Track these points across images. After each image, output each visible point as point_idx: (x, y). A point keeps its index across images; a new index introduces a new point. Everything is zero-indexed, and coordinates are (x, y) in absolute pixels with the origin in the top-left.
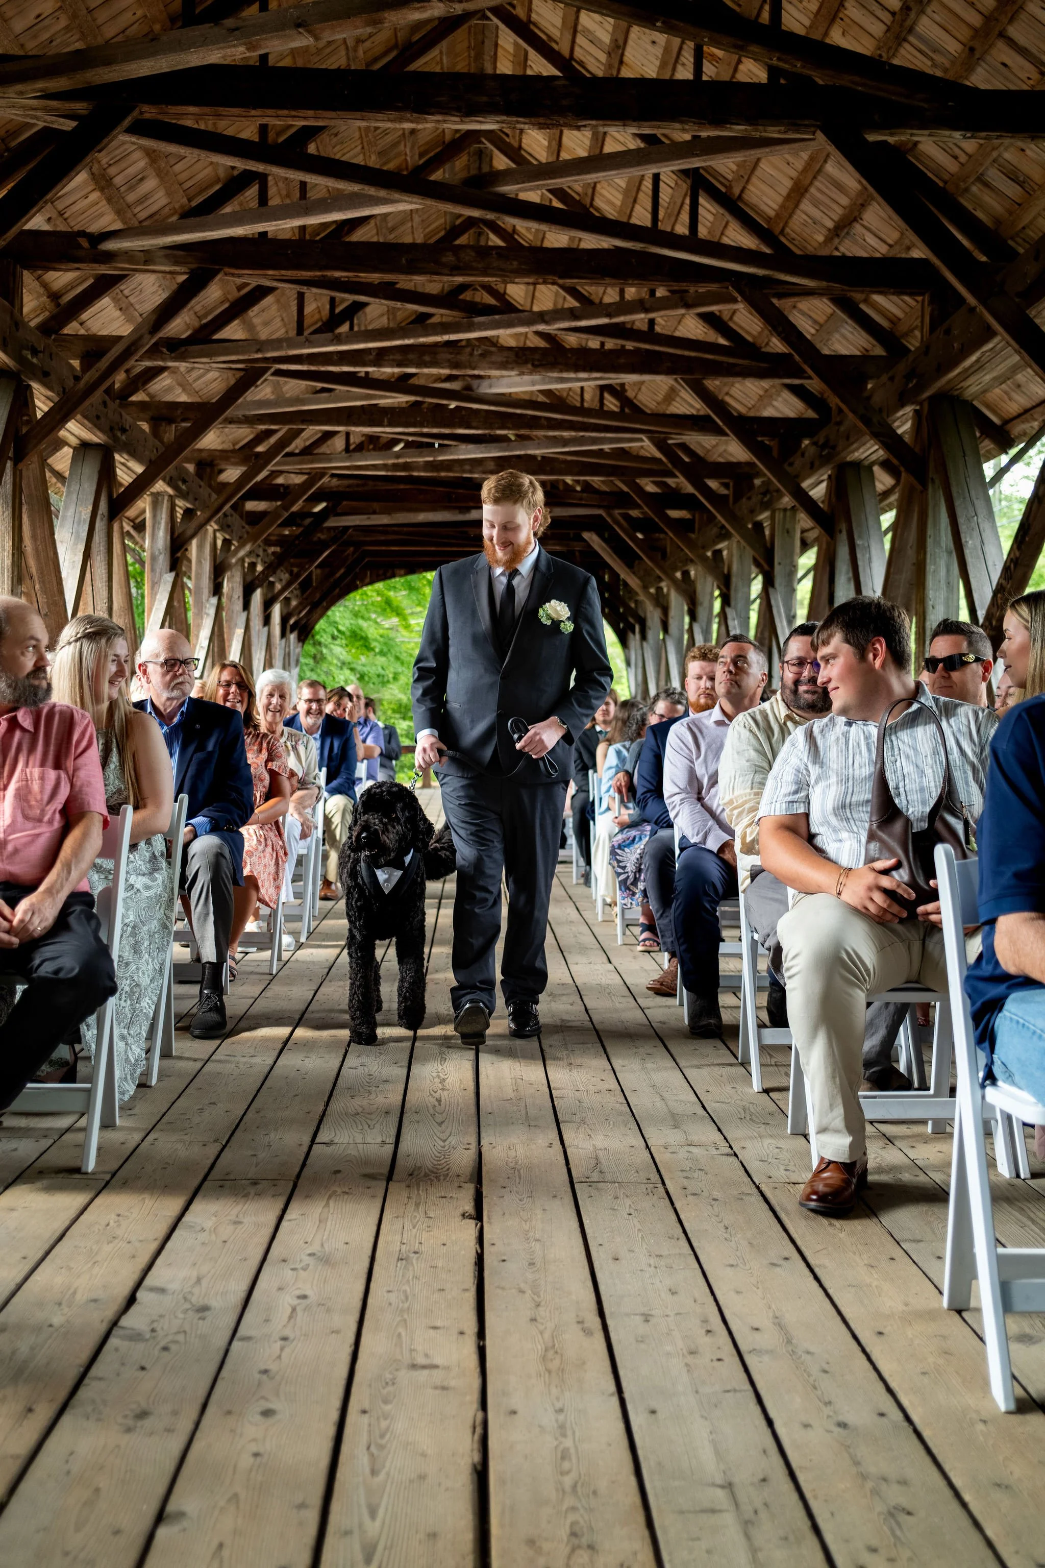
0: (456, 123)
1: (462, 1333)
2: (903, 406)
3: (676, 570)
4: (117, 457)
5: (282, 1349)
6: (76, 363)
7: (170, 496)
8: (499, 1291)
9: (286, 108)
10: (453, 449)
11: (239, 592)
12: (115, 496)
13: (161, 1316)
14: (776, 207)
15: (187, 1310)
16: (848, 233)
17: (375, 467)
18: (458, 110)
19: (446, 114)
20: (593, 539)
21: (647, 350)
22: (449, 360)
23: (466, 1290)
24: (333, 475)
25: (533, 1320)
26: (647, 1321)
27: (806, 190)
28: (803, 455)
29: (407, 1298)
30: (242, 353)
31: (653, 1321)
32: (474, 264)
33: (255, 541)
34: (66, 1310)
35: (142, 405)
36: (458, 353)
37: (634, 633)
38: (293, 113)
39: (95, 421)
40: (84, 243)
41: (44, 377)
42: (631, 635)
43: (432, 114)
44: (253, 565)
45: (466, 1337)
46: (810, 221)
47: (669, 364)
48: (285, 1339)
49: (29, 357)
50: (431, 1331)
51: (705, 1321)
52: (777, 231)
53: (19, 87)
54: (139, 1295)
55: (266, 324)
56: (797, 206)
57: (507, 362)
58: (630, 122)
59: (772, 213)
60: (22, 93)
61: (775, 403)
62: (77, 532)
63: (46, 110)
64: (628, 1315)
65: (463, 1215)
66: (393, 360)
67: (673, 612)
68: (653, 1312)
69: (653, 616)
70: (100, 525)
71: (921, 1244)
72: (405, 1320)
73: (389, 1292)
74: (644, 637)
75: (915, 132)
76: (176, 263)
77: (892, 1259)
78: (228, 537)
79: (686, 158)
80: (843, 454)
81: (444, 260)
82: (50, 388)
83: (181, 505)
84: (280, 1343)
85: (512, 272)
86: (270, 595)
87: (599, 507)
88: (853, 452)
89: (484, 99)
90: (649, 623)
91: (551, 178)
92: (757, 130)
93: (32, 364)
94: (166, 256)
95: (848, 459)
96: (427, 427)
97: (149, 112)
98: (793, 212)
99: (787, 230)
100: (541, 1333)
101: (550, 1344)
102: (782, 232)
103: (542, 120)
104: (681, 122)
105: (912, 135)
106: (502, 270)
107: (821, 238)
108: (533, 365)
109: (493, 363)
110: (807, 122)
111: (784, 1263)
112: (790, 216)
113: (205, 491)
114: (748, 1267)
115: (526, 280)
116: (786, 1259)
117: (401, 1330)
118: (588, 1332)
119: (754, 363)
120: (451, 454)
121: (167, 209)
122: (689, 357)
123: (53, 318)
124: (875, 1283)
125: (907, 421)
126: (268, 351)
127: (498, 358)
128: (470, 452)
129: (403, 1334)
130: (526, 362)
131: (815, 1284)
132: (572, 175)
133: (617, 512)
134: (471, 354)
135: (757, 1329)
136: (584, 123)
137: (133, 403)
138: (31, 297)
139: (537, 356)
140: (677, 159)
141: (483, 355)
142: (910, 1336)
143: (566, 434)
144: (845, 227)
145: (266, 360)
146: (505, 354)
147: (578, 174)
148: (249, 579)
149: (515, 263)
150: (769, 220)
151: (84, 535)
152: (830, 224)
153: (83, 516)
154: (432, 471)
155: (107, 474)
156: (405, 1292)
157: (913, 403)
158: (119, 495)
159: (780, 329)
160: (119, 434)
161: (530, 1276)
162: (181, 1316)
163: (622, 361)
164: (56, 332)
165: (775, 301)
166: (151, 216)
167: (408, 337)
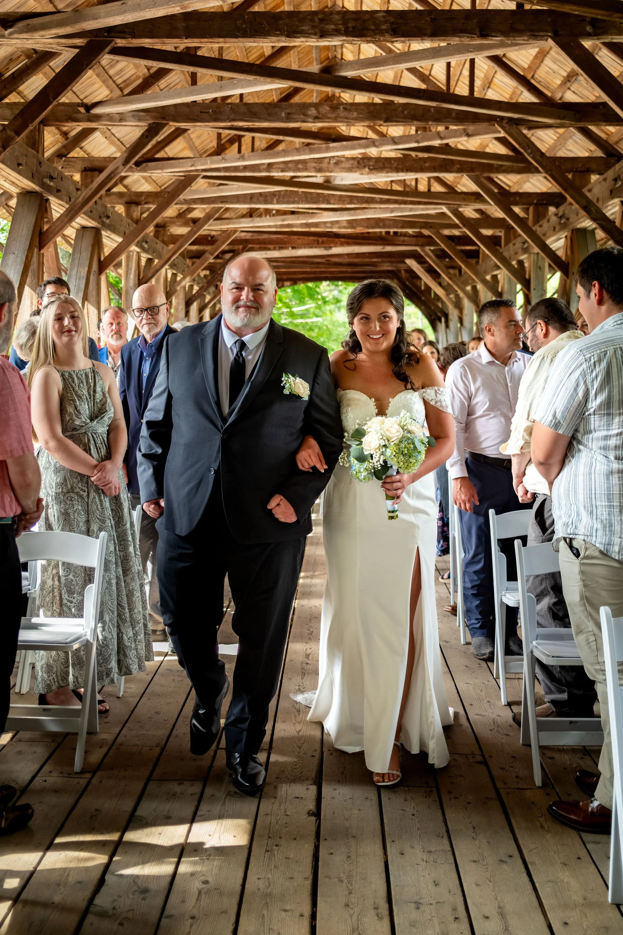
0: (314, 42)
1: (302, 915)
2: (613, 198)
3: (467, 284)
4: (103, 233)
5: (191, 926)
6: (77, 177)
7: (138, 253)
8: (327, 880)
9: (206, 38)
10: (319, 215)
11: (182, 307)
12: (102, 259)
13: (120, 896)
14: (529, 62)
15: (135, 891)
16: (576, 79)
17: (269, 226)
18: (315, 34)
19: (307, 37)
20: (412, 263)
21: (444, 159)
22: (315, 167)
23: (306, 878)
24: (242, 231)
25: (347, 905)
26: (418, 908)
27: (548, 53)
28: (549, 221)
29: (270, 885)
30: (182, 167)
31: (422, 908)
32: (329, 115)
33: (192, 276)
34: (63, 889)
35: (120, 195)
36: (320, 163)
37: (440, 321)
38: (210, 40)
39: (90, 215)
40: (82, 110)
41: (57, 192)
42: (439, 324)
43: (299, 38)
44: (191, 287)
45: (305, 918)
46: (551, 71)
47: (458, 166)
48: (193, 918)
49: (48, 182)
50: (283, 912)
51: (455, 910)
52: (529, 77)
53: (42, 33)
54: (107, 877)
55: (199, 137)
56: (542, 62)
57: (352, 168)
58: (426, 38)
59: (526, 66)
60: (43, 36)
61: (531, 180)
62: (79, 285)
63: (58, 44)
64: (406, 902)
65: (308, 813)
66: (279, 168)
67: (466, 311)
68: (422, 901)
69: (453, 314)
70: (92, 278)
71: (599, 845)
72: (267, 903)
73: (259, 879)
74: (447, 326)
75: (614, 37)
76: (140, 120)
77: (579, 858)
78: (175, 272)
79: (464, 53)
80: (575, 224)
81: (310, 113)
82: (62, 199)
83: (144, 257)
84: (190, 921)
85: (353, 119)
86: (202, 304)
87: (416, 245)
88: (581, 222)
89: (332, 27)
90: (451, 317)
91: (376, 67)
92: (509, 40)
93: (50, 186)
94: (133, 116)
95: (578, 226)
96: (302, 203)
97: (121, 43)
98: (540, 65)
99: (536, 76)
100: (351, 916)
101: (356, 927)
102: (533, 77)
103: (369, 39)
104: (459, 37)
105: (612, 39)
106: (347, 118)
107: (559, 82)
108: (369, 169)
109: (344, 168)
110: (542, 34)
111: (508, 859)
112: (538, 68)
113: (159, 246)
114: (485, 863)
115: (363, 124)
116: (511, 856)
117: (265, 912)
118: (380, 917)
119: (515, 164)
120: (318, 218)
121: (134, 76)
122: (472, 162)
123: (64, 147)
124: (566, 880)
125: (616, 206)
126: (198, 165)
127: (348, 165)
128: (329, 217)
129: (266, 915)
130: (365, 167)
131: (526, 879)
132: (390, 65)
133: (427, 248)
134: (329, 163)
135: (487, 918)
136: (396, 39)
137: (115, 193)
138: (50, 136)
139: (371, 163)
140: (458, 54)
141: (336, 164)
142: (585, 927)
143: (392, 206)
144: (574, 76)
145: (197, 170)
146: (351, 162)
147: (394, 64)
148: (189, 296)
149: (355, 114)
150: (524, 69)
151: (83, 286)
152: (565, 74)
153: (82, 275)
154: (306, 228)
155: (97, 243)
156: (269, 879)
157: (619, 197)
158: (106, 258)
159: (530, 151)
160: (105, 220)
161: (346, 867)
162: (131, 896)
163: (427, 165)
164: (65, 156)
165: (525, 132)
166: (125, 81)
167: (288, 156)
